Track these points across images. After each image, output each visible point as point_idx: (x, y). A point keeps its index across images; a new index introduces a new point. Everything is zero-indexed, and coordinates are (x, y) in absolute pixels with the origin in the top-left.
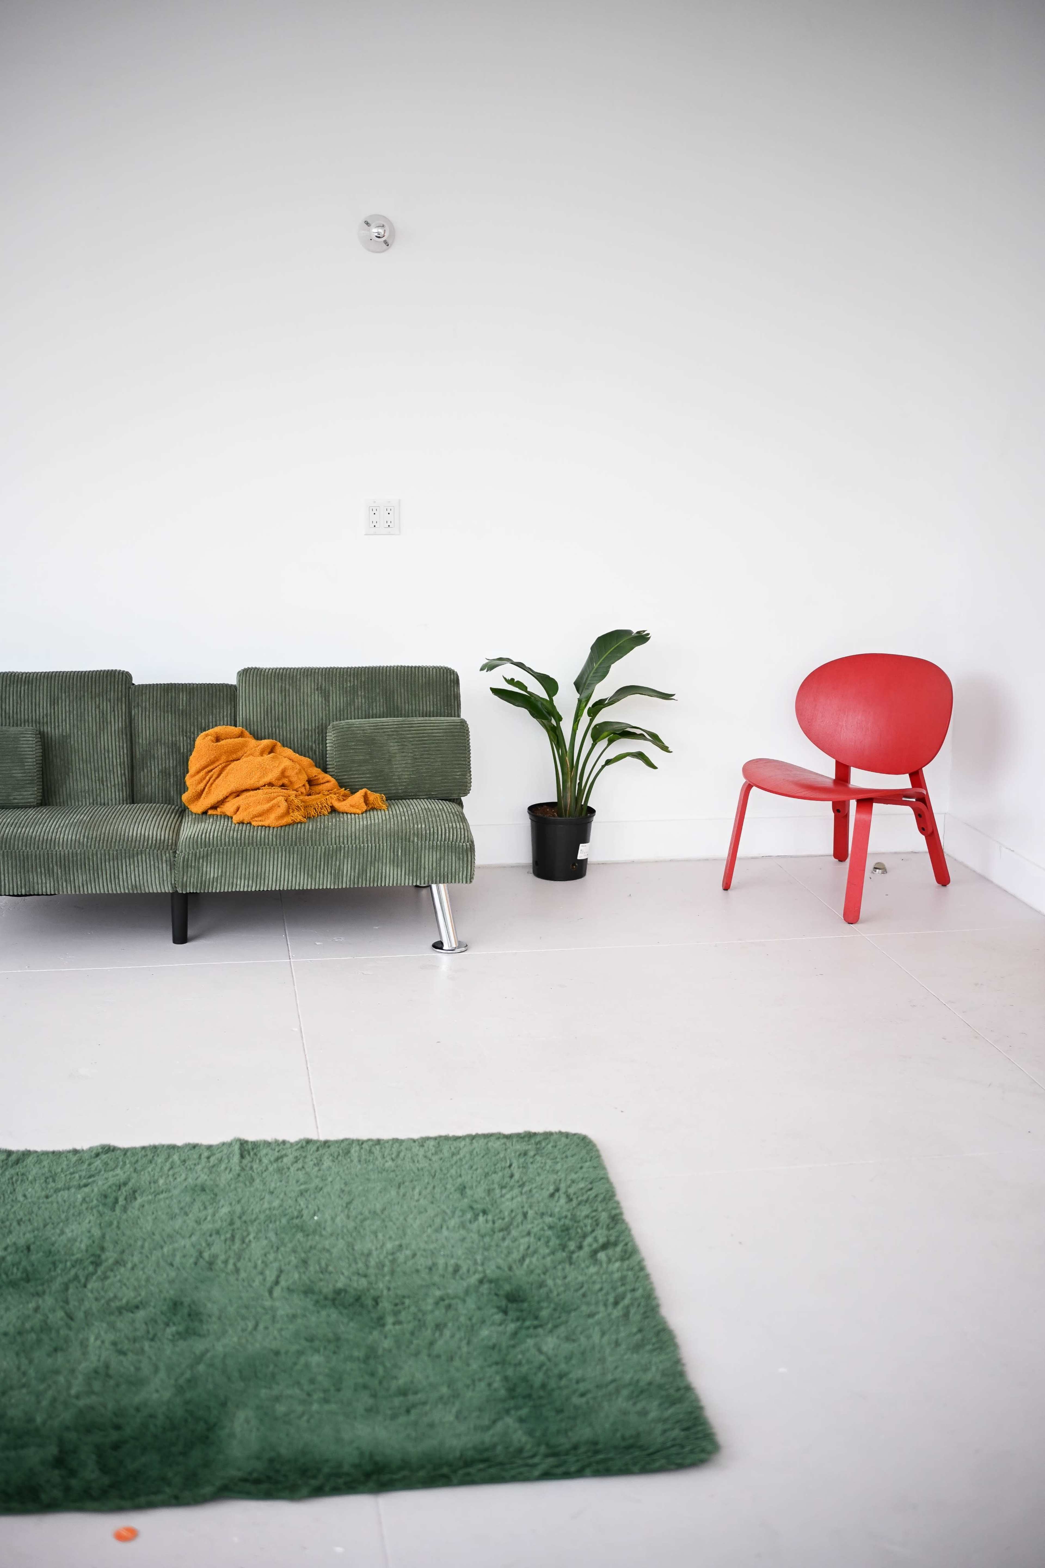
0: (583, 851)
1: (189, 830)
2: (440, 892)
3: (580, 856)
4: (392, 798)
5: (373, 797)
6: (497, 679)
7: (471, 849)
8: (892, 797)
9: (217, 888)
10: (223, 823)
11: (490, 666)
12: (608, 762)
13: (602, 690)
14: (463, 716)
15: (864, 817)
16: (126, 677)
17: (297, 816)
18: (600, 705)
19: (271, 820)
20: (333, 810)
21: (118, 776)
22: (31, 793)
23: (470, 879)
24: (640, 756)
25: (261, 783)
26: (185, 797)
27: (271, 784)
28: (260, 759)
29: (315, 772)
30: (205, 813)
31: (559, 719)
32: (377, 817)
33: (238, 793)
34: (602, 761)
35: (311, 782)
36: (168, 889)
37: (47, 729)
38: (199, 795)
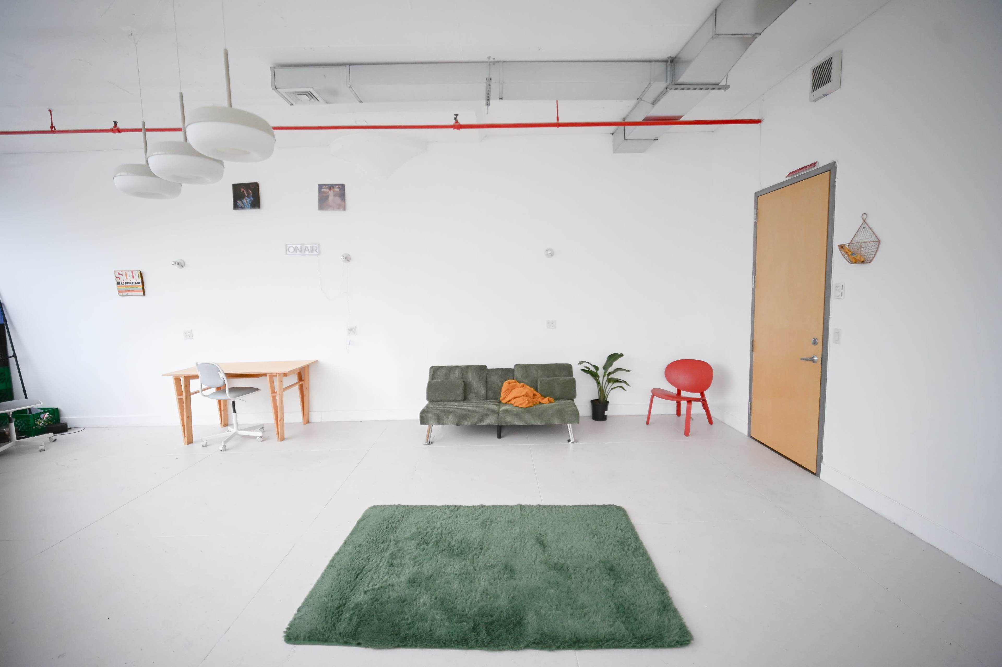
0: (606, 413)
1: (502, 408)
2: (569, 426)
3: (605, 414)
4: (556, 399)
5: (551, 399)
6: (582, 367)
7: (578, 414)
8: (696, 400)
9: (509, 424)
10: (511, 406)
11: (581, 363)
12: (612, 389)
13: (611, 369)
14: (574, 376)
15: (689, 406)
16: (485, 367)
17: (531, 404)
18: (610, 373)
19: (524, 406)
20: (540, 403)
21: (483, 392)
22: (461, 397)
23: (578, 422)
24: (621, 387)
25: (521, 395)
26: (501, 399)
27: (523, 396)
28: (520, 389)
29: (535, 392)
30: (506, 403)
31: (599, 377)
32: (552, 405)
33: (515, 398)
34: (611, 389)
35: (534, 395)
36: (497, 424)
37: (465, 380)
38: (504, 398)
